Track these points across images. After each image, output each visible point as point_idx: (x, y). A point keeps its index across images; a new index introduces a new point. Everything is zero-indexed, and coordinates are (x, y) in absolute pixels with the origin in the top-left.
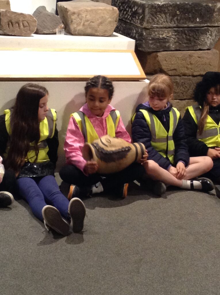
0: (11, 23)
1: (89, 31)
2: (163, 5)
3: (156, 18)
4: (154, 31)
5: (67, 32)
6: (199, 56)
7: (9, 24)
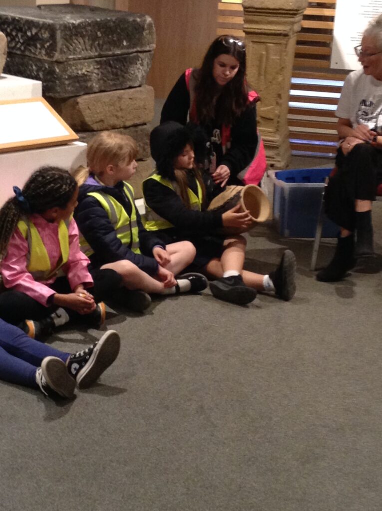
3: (72, 45)
4: (70, 65)
6: (131, 97)
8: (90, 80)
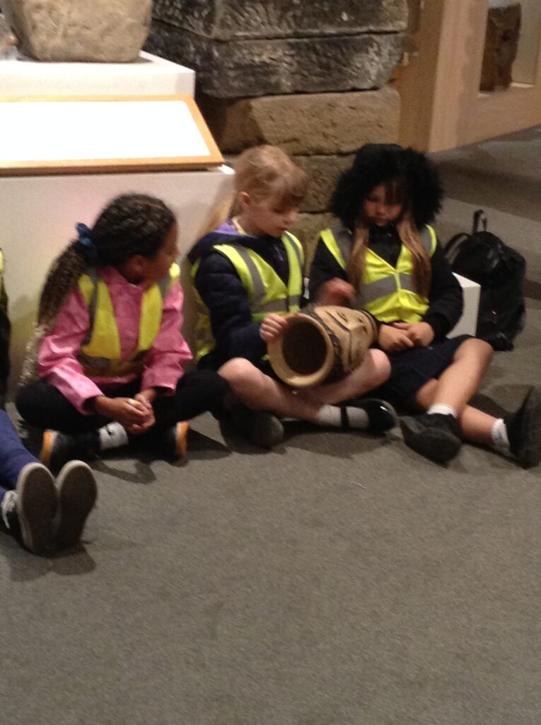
1: (79, 50)
3: (243, 16)
4: (240, 48)
5: (25, 55)
6: (353, 106)
8: (275, 73)
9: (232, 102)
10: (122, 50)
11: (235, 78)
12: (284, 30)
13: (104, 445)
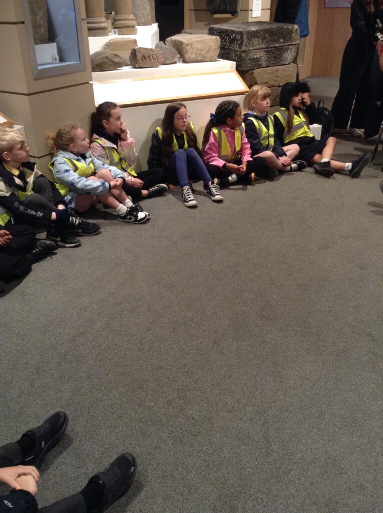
0: (144, 57)
2: (256, 31)
3: (252, 42)
4: (250, 53)
5: (184, 61)
6: (283, 70)
7: (142, 59)
8: (261, 61)
9: (247, 71)
10: (212, 57)
11: (249, 63)
12: (263, 46)
13: (230, 182)
